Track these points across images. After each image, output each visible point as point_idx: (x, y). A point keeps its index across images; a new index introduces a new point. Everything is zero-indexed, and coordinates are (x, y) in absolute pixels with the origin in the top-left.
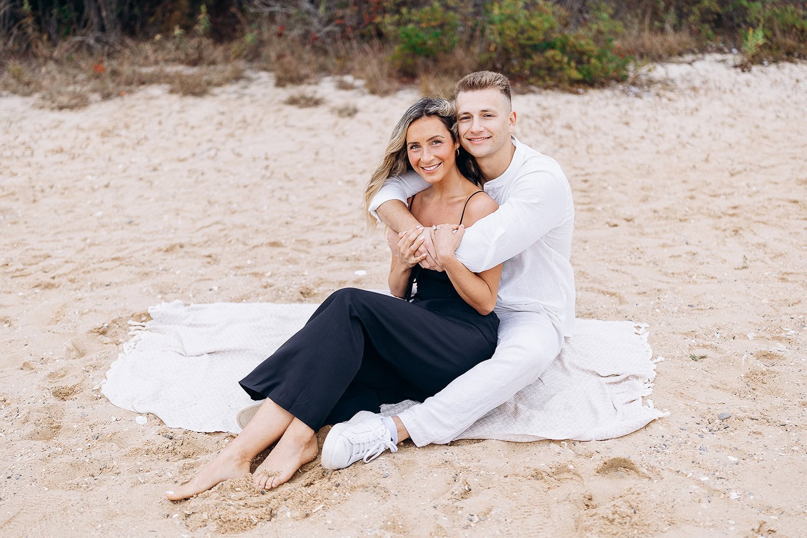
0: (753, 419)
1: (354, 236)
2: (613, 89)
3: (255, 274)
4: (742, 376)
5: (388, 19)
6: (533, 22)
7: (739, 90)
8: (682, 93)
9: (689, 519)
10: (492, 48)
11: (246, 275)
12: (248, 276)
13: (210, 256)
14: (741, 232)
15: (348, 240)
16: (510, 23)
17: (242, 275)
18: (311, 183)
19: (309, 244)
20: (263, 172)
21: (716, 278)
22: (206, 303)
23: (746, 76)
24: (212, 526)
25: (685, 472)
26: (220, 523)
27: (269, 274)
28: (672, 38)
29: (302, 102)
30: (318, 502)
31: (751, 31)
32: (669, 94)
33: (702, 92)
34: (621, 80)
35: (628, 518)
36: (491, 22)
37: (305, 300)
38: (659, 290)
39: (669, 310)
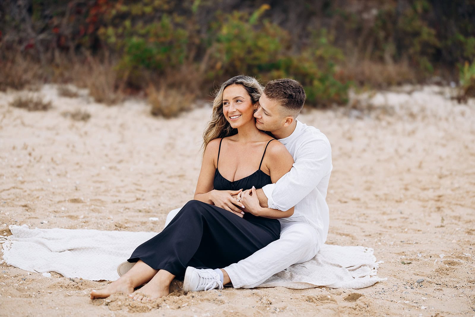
0: (437, 284)
1: (137, 199)
2: (335, 110)
3: (71, 217)
4: (434, 270)
5: (110, 31)
6: (260, 43)
7: (454, 119)
8: (400, 118)
9: (397, 313)
10: (219, 65)
11: (63, 217)
12: (65, 218)
13: (25, 206)
14: (442, 209)
15: (133, 202)
16: (237, 43)
17: (60, 217)
18: (77, 167)
19: (102, 202)
20: (28, 157)
21: (421, 231)
22: (46, 228)
23: (462, 107)
24: (126, 309)
25: (396, 301)
26: (131, 308)
27: (82, 217)
28: (391, 68)
29: (31, 106)
30: (184, 302)
31: (467, 65)
32: (389, 119)
33: (419, 118)
34: (342, 102)
35: (364, 309)
36: (219, 41)
37: (121, 230)
38: (380, 234)
39: (387, 243)
